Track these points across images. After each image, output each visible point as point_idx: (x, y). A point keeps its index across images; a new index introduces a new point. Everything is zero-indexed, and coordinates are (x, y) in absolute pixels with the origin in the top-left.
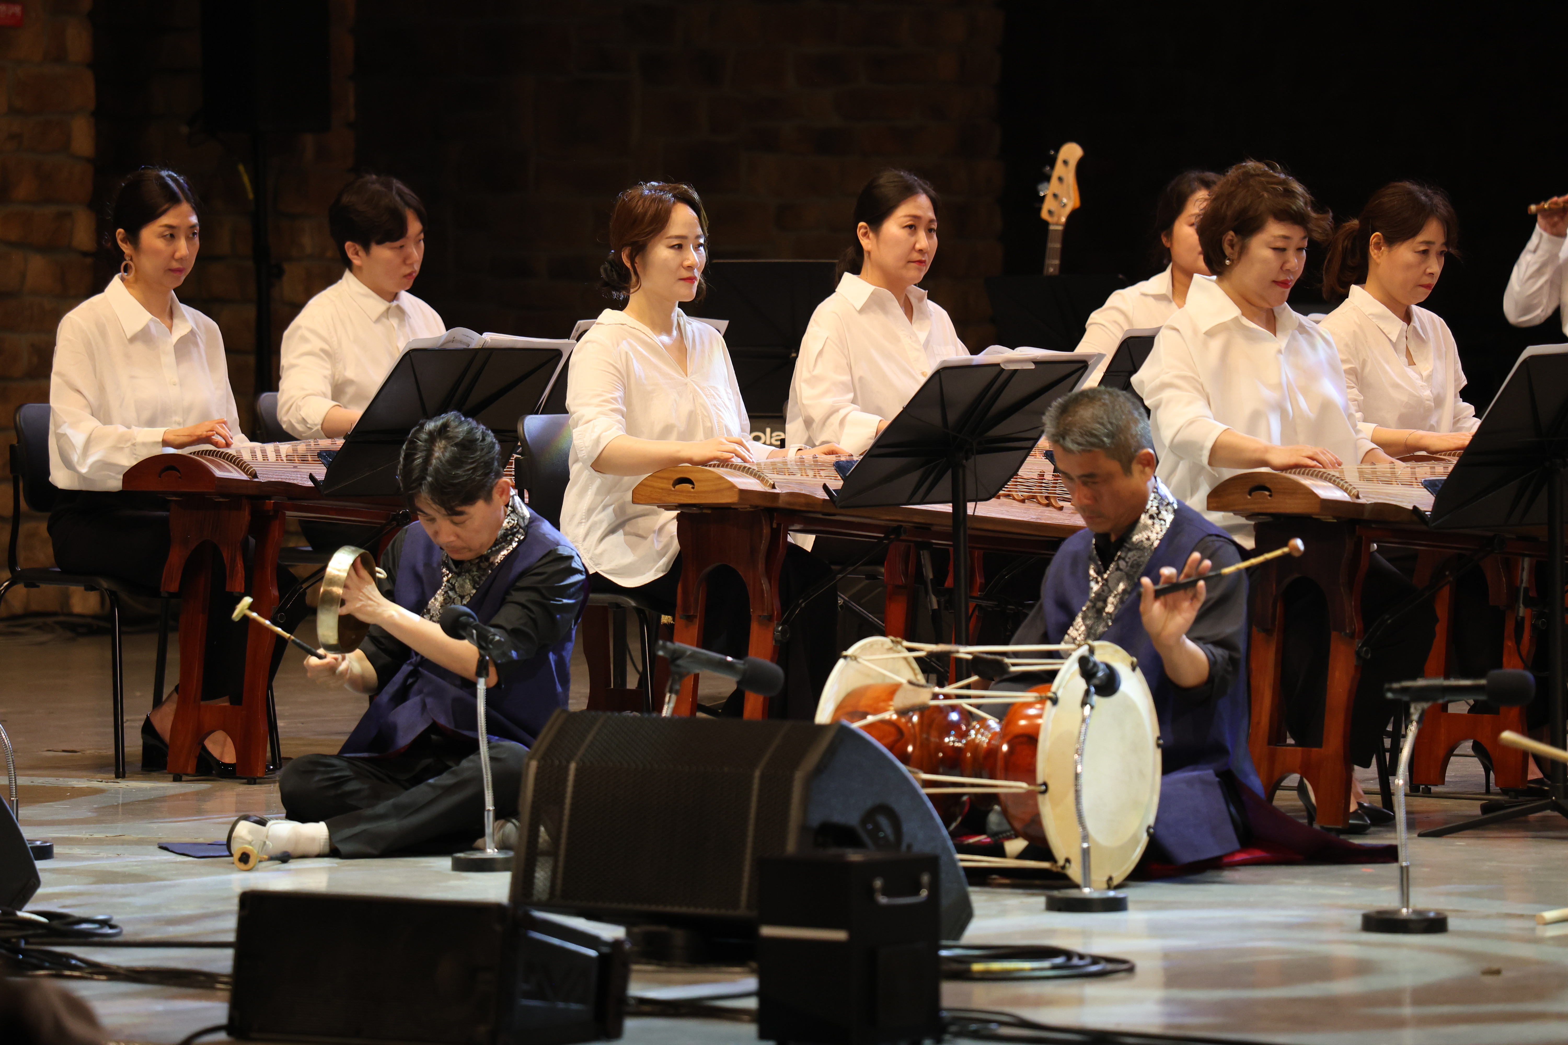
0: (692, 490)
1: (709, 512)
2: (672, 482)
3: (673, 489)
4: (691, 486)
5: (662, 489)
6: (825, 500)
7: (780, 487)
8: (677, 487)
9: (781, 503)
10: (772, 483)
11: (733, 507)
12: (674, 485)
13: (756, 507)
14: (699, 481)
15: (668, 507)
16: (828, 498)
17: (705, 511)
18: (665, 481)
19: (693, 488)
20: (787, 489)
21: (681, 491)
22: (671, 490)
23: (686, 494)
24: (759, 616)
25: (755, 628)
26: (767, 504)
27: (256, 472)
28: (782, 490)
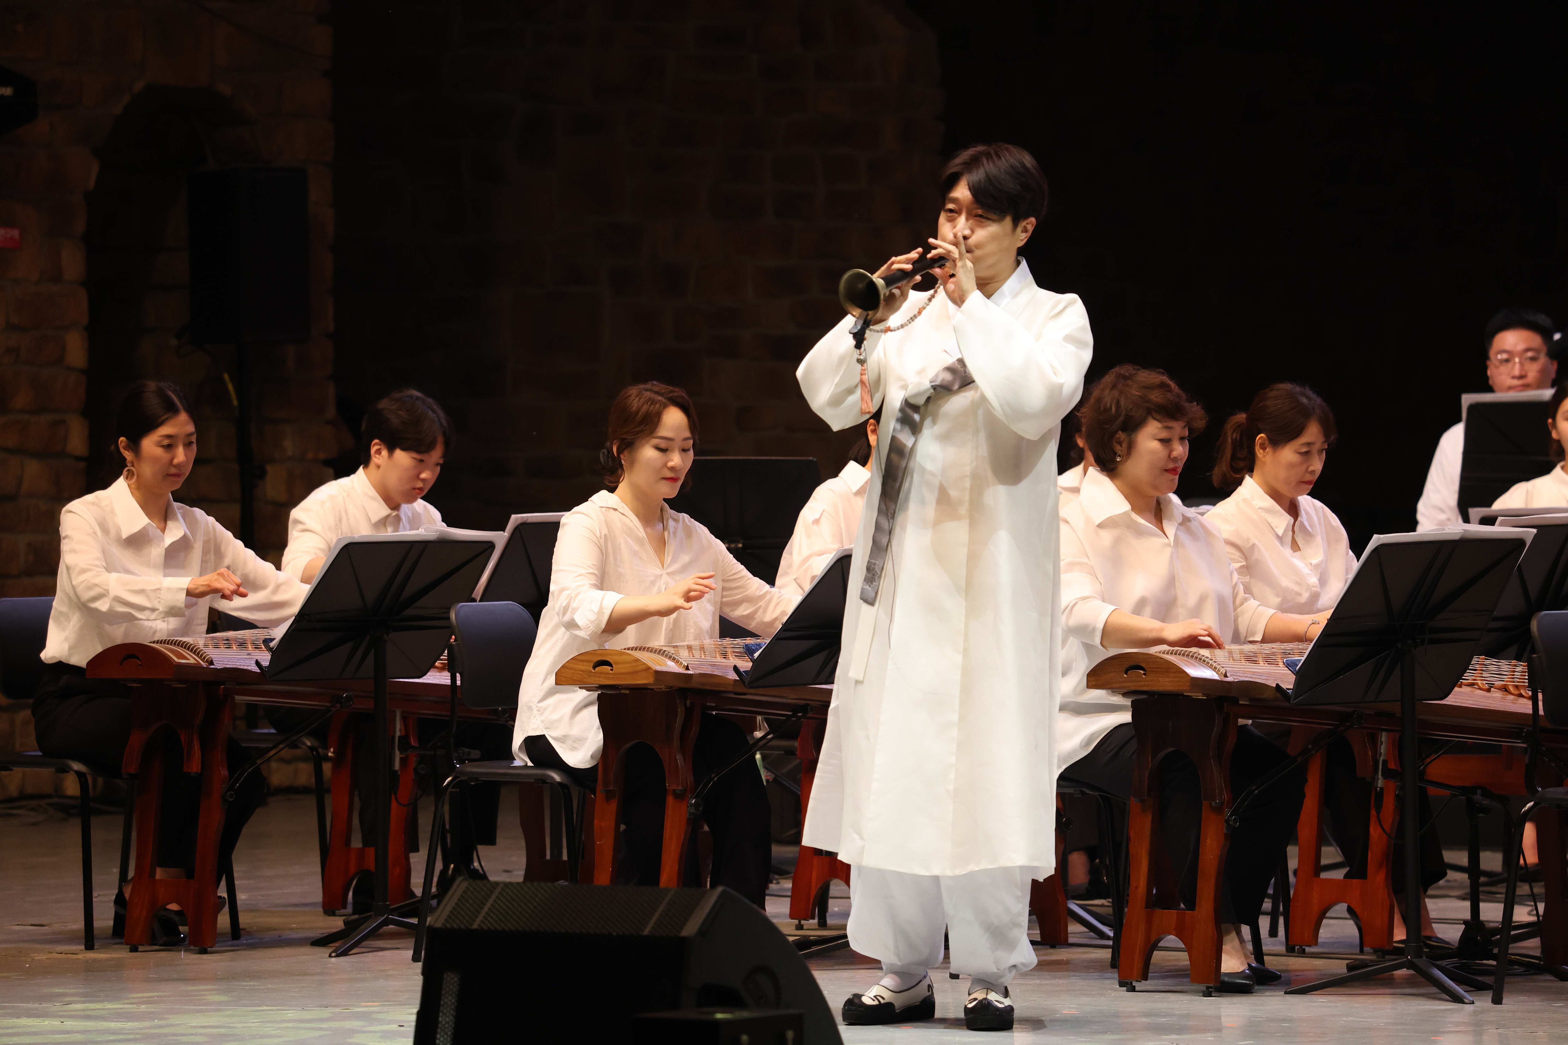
0: (611, 672)
1: (627, 692)
2: (592, 664)
3: (593, 671)
4: (610, 668)
5: (582, 671)
6: (735, 680)
7: (694, 669)
8: (596, 669)
9: (693, 684)
10: (686, 665)
11: (649, 687)
12: (594, 668)
13: (671, 687)
14: (617, 663)
15: (589, 688)
16: (738, 679)
17: (624, 691)
18: (586, 663)
19: (612, 670)
20: (700, 670)
21: (601, 673)
22: (592, 672)
23: (605, 676)
24: (674, 791)
25: (670, 800)
26: (681, 685)
27: (212, 660)
28: (695, 671)
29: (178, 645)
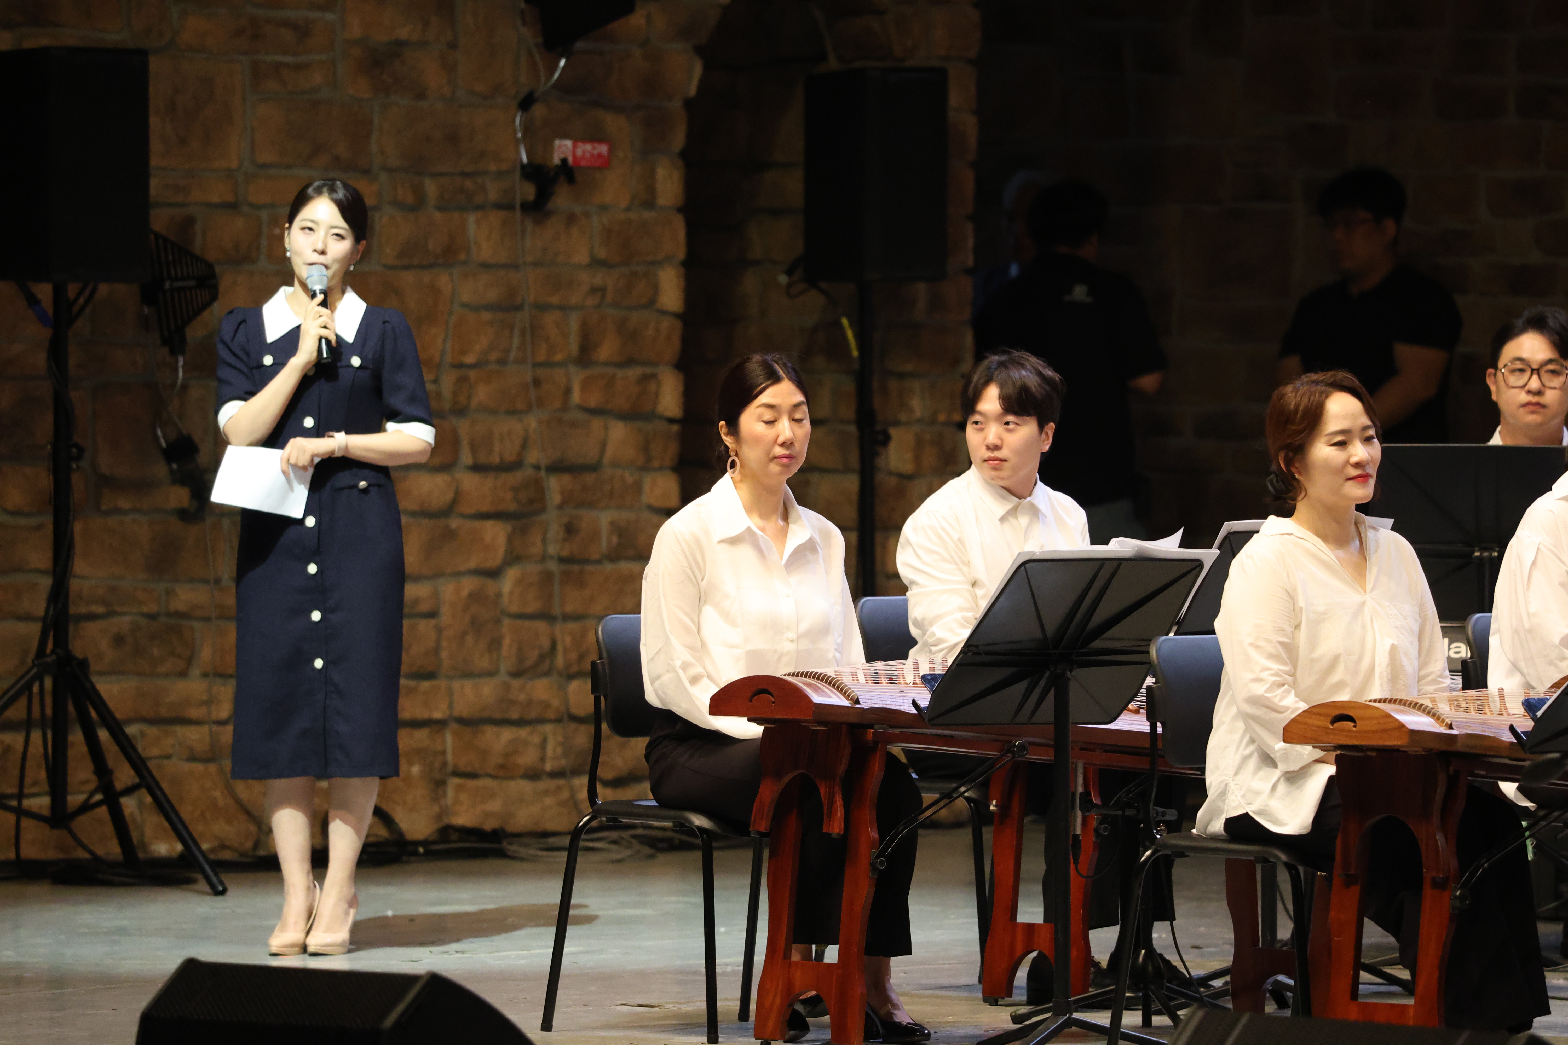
0: (1354, 729)
1: (1374, 754)
2: (1330, 719)
3: (1331, 727)
4: (1352, 724)
5: (1318, 727)
6: (1512, 743)
7: (1458, 728)
8: (1337, 725)
9: (1459, 747)
10: (1449, 722)
11: (1402, 749)
12: (1333, 722)
13: (1431, 750)
14: (1361, 719)
16: (1516, 742)
17: (1369, 753)
18: (1322, 718)
19: (1355, 726)
20: (1466, 729)
21: (1343, 731)
22: (1328, 728)
23: (1347, 734)
24: (1433, 879)
25: (1428, 891)
26: (1444, 747)
27: (858, 697)
28: (1461, 730)
29: (818, 679)
